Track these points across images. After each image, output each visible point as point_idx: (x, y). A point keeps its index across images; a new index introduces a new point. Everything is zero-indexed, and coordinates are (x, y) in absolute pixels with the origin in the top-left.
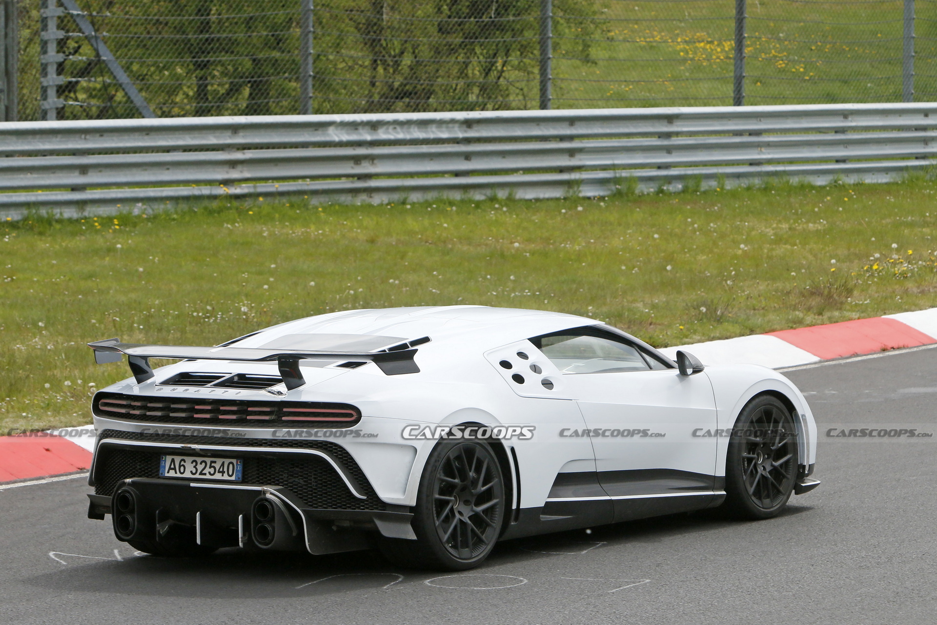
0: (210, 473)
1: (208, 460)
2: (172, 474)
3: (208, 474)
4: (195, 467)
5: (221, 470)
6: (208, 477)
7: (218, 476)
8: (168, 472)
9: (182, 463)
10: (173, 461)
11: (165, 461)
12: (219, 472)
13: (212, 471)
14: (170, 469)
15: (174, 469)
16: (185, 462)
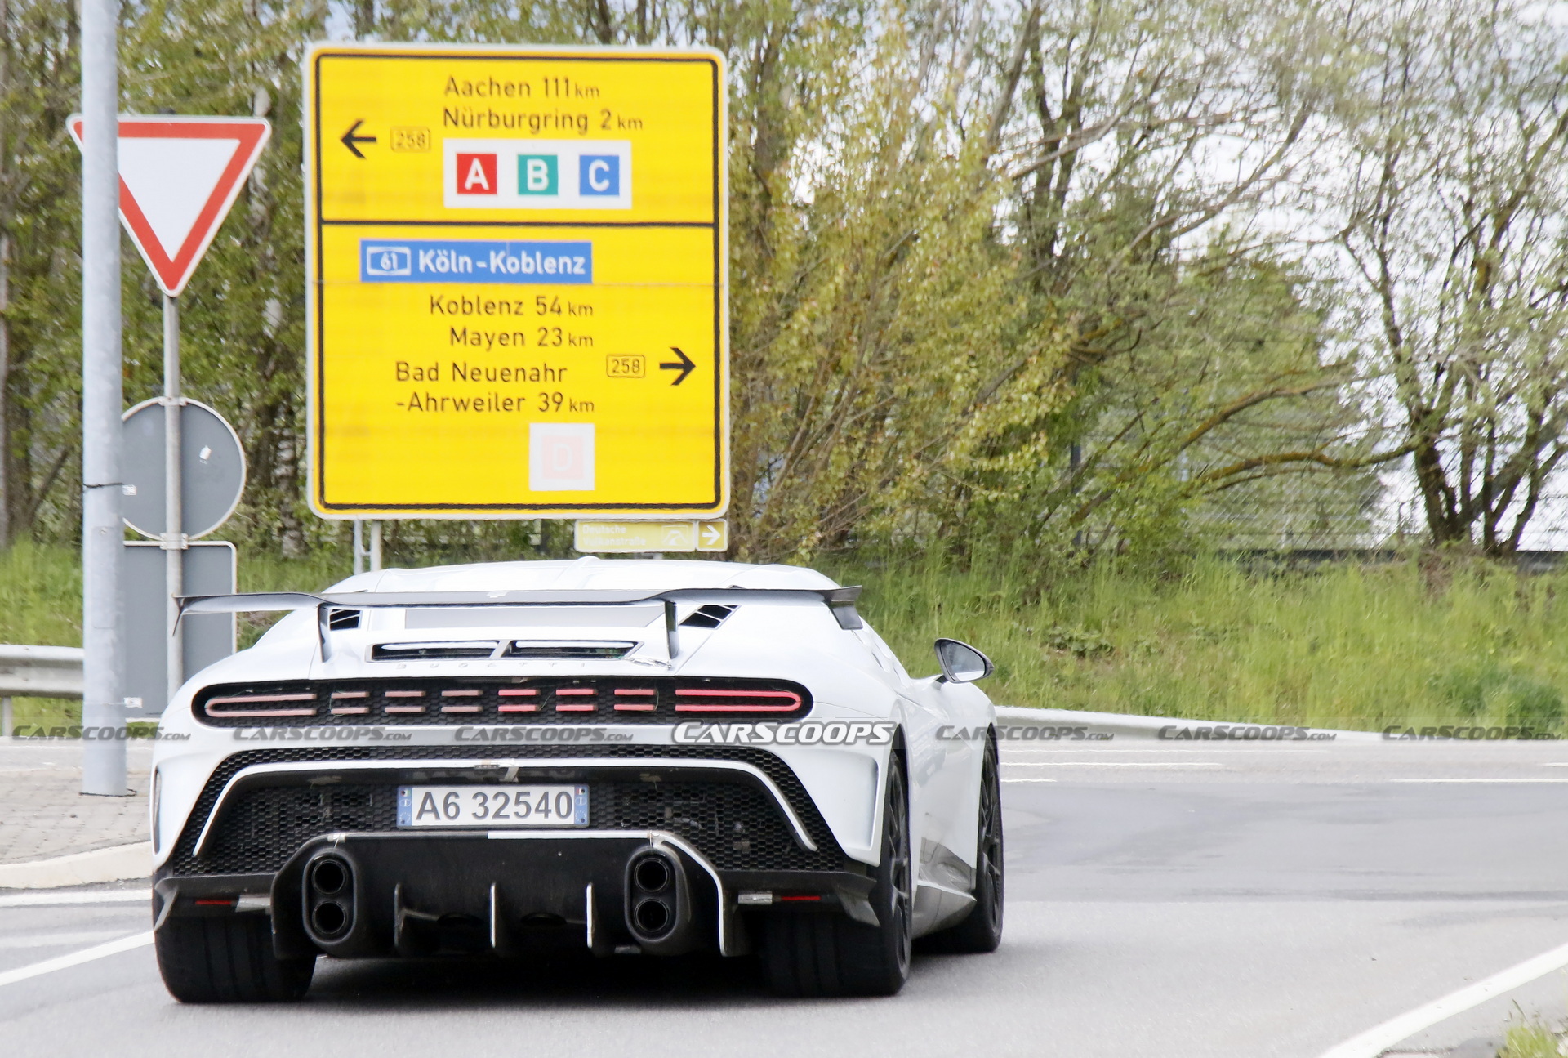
0: (517, 814)
1: (512, 791)
2: (428, 820)
3: (512, 816)
4: (482, 804)
5: (542, 807)
6: (513, 821)
7: (536, 819)
8: (420, 816)
9: (452, 799)
10: (428, 796)
11: (410, 797)
12: (537, 810)
13: (522, 809)
14: (422, 811)
15: (434, 810)
16: (456, 795)
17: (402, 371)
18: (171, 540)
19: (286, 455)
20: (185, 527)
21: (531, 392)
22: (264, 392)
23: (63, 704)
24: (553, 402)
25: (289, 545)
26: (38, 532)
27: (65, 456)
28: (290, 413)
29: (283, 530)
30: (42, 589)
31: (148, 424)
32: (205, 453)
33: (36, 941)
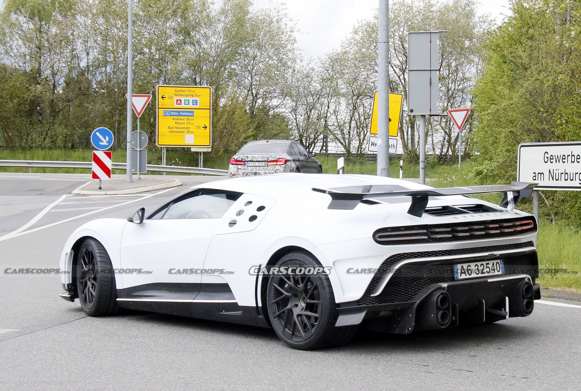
0: (487, 272)
1: (486, 263)
2: (463, 276)
4: (477, 269)
6: (486, 274)
7: (492, 273)
9: (469, 268)
11: (457, 268)
12: (492, 270)
14: (461, 273)
15: (464, 272)
17: (169, 127)
18: (138, 149)
19: (153, 138)
20: (140, 148)
21: (186, 130)
22: (151, 130)
23: (124, 170)
24: (188, 132)
25: (154, 150)
26: (121, 148)
27: (125, 138)
28: (154, 133)
29: (153, 148)
30: (121, 155)
31: (135, 134)
32: (143, 138)
33: (120, 201)
